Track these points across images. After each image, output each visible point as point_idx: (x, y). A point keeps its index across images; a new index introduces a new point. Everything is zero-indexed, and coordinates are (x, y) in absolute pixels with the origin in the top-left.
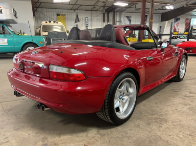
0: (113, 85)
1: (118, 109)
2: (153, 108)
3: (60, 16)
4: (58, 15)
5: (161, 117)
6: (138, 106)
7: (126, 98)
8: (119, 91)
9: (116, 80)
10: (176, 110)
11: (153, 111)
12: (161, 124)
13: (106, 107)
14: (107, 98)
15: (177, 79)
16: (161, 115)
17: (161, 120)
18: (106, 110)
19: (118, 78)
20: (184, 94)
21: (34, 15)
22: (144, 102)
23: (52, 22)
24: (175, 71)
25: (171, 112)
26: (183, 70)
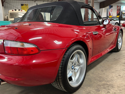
0: (66, 56)
1: (71, 79)
2: (100, 75)
3: (24, 6)
4: (22, 5)
5: (108, 83)
6: (87, 74)
7: (77, 68)
8: (71, 62)
9: (68, 52)
10: (120, 75)
11: (100, 77)
12: (109, 89)
13: (60, 77)
14: (60, 69)
15: (116, 50)
16: (108, 81)
17: (108, 86)
18: (60, 80)
19: (69, 50)
20: (123, 62)
21: (3, 6)
22: (92, 71)
23: (17, 10)
24: (115, 44)
25: (116, 78)
26: (120, 42)
